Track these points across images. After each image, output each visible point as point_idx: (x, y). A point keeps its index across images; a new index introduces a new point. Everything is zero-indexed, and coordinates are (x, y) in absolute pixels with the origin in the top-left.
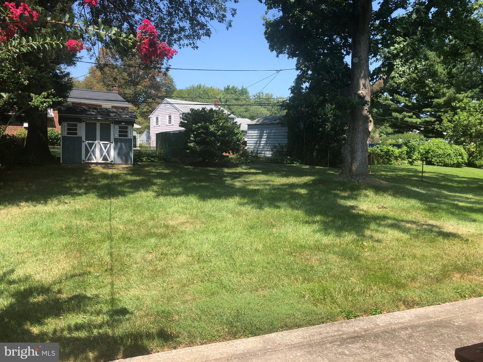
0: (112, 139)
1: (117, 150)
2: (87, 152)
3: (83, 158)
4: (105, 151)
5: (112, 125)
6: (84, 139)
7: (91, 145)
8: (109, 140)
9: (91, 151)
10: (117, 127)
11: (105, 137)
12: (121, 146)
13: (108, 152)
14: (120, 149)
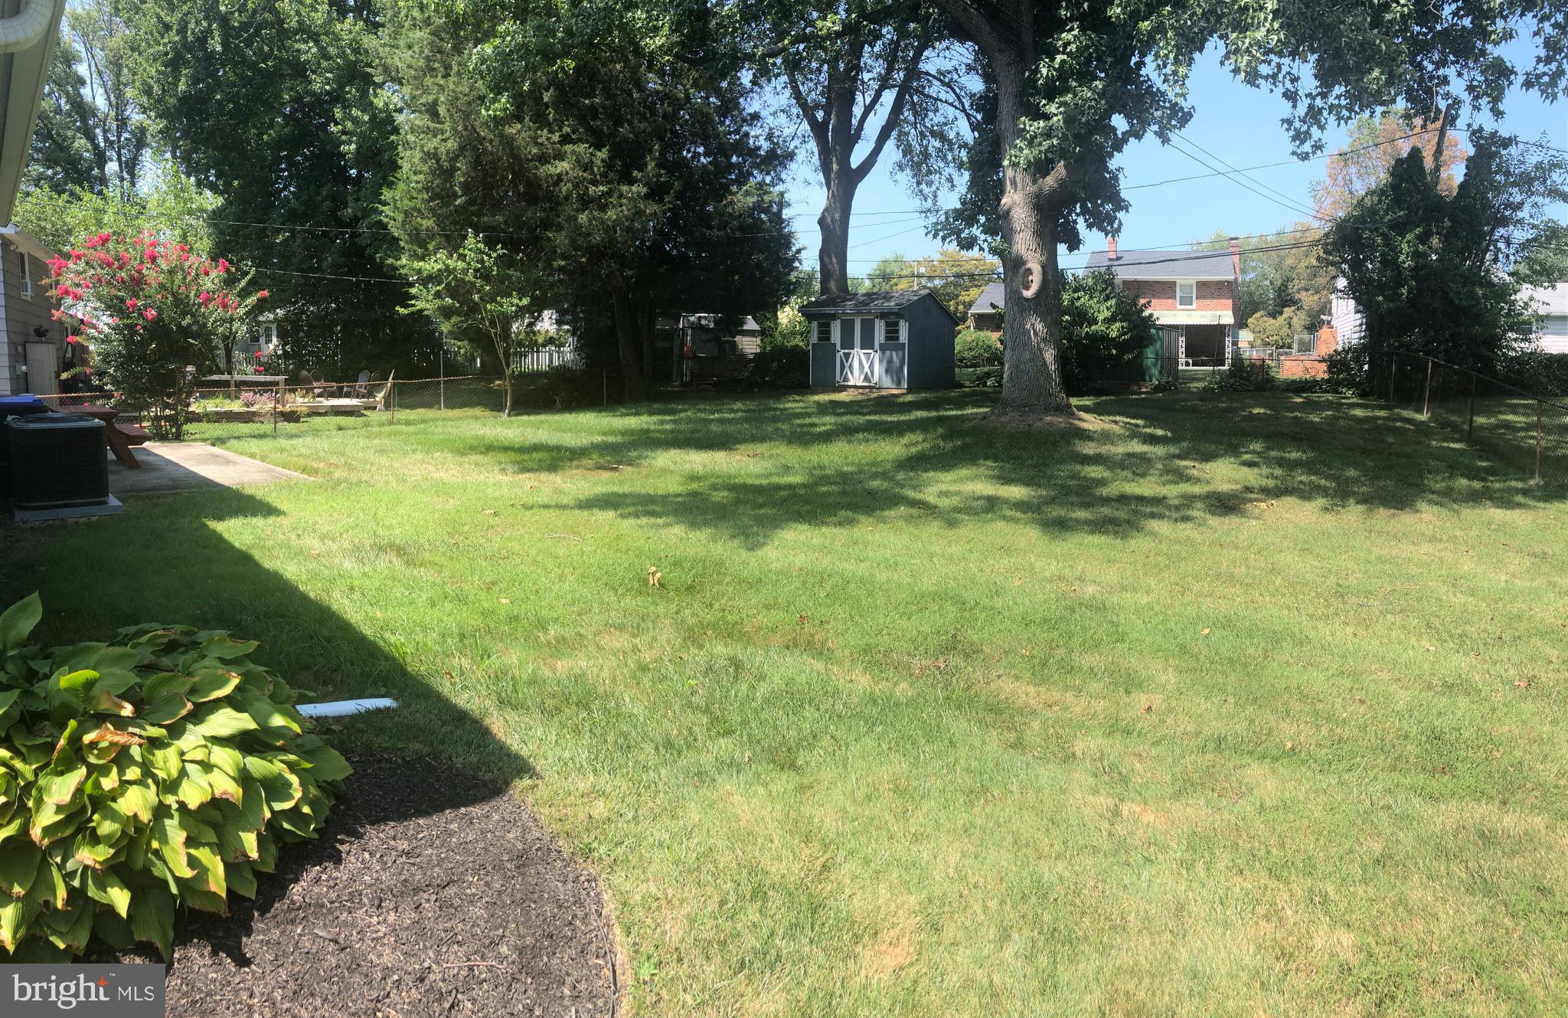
0: (877, 346)
1: (885, 365)
2: (843, 367)
3: (838, 378)
4: (866, 366)
5: (877, 321)
6: (838, 347)
7: (847, 356)
8: (872, 347)
9: (847, 365)
10: (883, 323)
11: (867, 343)
12: (891, 356)
13: (871, 367)
14: (890, 362)
